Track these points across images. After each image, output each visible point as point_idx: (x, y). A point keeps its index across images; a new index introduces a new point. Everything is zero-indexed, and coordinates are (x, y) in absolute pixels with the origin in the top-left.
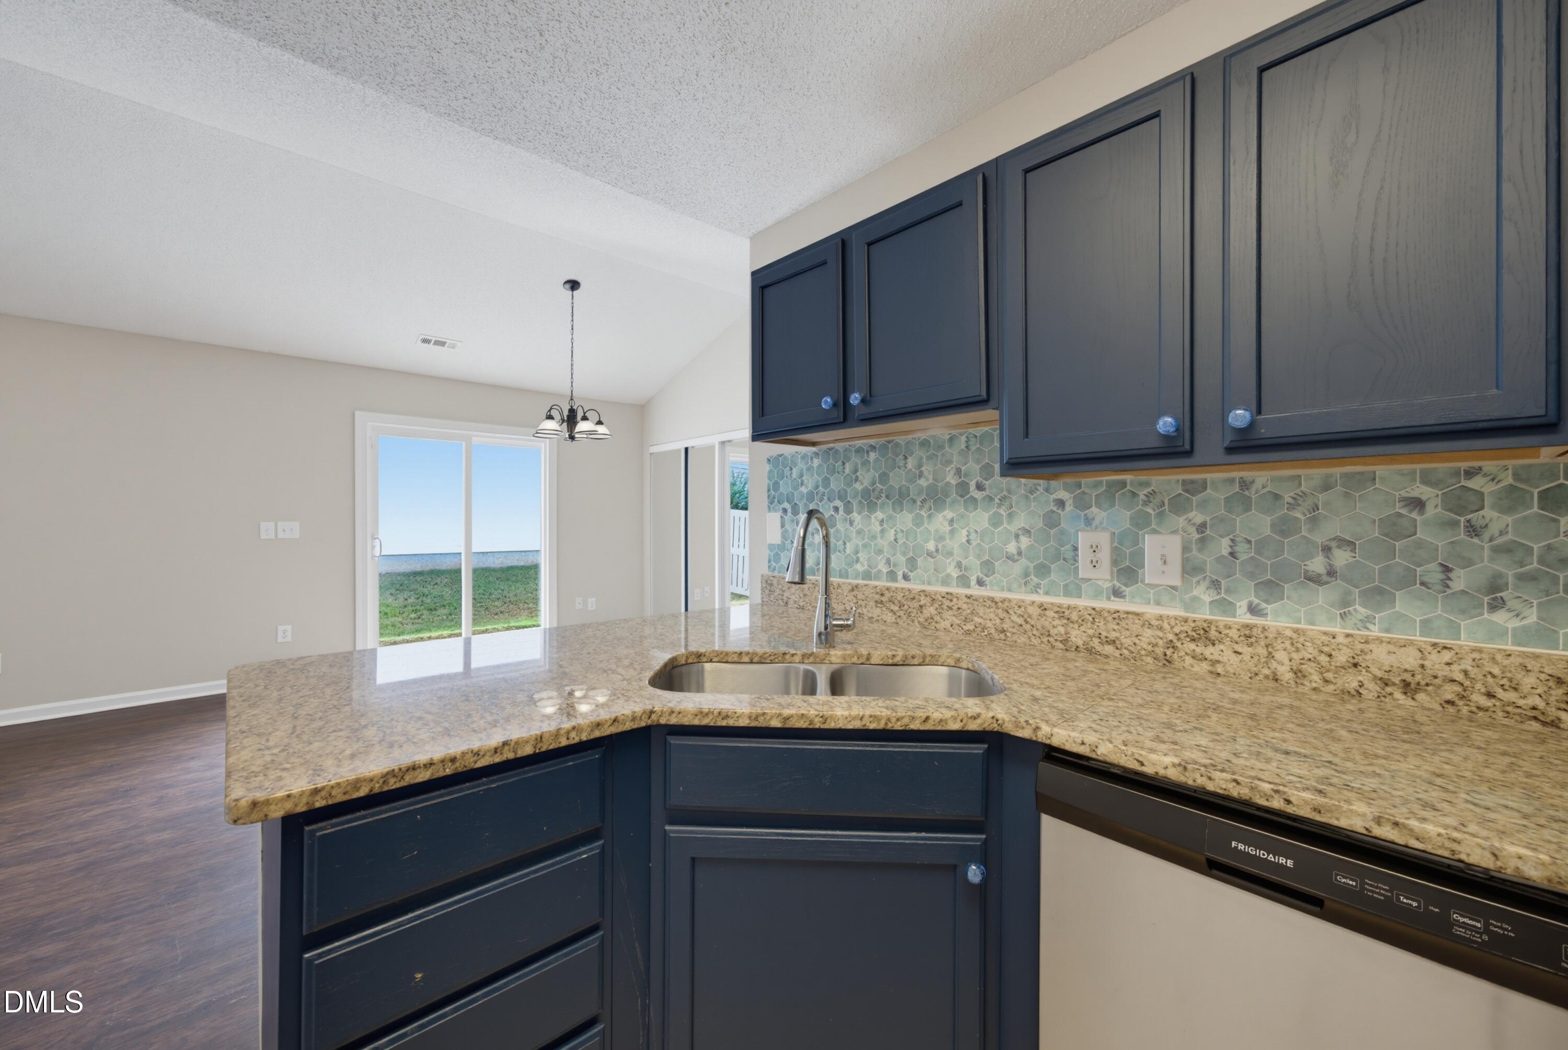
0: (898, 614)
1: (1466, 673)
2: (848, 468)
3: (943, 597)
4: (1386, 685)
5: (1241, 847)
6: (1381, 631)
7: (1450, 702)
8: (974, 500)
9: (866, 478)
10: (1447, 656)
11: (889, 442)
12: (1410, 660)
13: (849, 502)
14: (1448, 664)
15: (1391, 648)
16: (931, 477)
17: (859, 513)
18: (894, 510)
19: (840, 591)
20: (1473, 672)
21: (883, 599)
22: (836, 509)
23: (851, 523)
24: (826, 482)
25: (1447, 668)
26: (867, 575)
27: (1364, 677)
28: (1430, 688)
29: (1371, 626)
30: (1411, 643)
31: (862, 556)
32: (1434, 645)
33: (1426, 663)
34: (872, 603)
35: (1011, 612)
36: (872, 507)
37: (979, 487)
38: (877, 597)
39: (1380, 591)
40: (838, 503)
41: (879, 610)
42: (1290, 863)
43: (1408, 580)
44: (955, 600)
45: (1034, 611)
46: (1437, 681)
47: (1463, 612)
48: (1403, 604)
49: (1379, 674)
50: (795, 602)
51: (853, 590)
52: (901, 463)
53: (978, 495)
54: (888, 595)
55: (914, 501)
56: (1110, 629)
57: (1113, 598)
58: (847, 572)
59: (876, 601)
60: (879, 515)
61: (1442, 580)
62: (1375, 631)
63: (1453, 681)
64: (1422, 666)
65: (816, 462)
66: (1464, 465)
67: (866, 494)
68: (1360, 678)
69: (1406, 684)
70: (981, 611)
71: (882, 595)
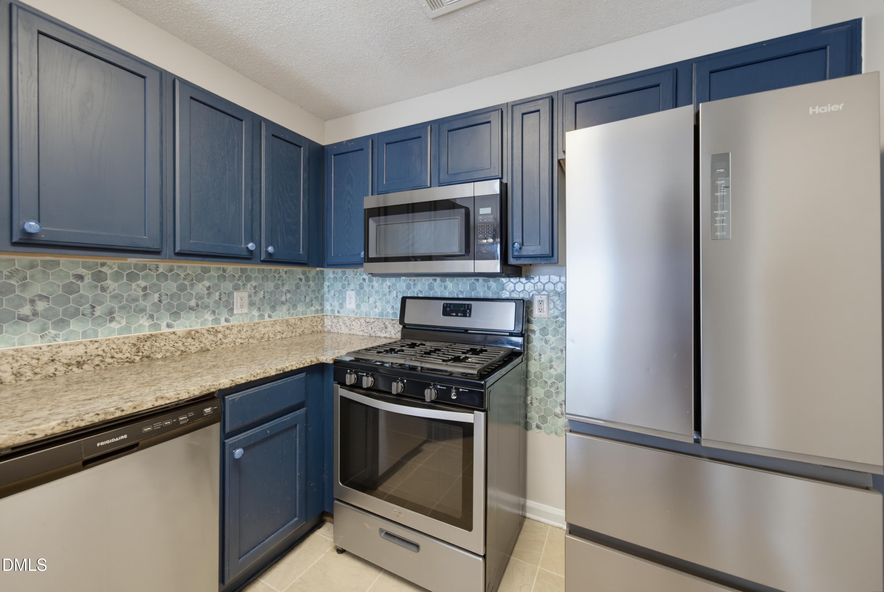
1: (103, 350)
4: (69, 366)
5: (102, 443)
6: (63, 340)
7: (98, 365)
10: (96, 345)
12: (80, 350)
14: (97, 348)
15: (72, 347)
20: (107, 349)
25: (96, 350)
27: (58, 365)
28: (89, 362)
29: (57, 339)
30: (81, 343)
32: (91, 341)
33: (88, 351)
39: (62, 321)
42: (125, 436)
43: (75, 314)
46: (92, 357)
47: (99, 325)
48: (75, 325)
49: (65, 361)
61: (91, 312)
62: (60, 341)
63: (98, 355)
64: (86, 352)
66: (100, 261)
68: (56, 366)
69: (78, 362)
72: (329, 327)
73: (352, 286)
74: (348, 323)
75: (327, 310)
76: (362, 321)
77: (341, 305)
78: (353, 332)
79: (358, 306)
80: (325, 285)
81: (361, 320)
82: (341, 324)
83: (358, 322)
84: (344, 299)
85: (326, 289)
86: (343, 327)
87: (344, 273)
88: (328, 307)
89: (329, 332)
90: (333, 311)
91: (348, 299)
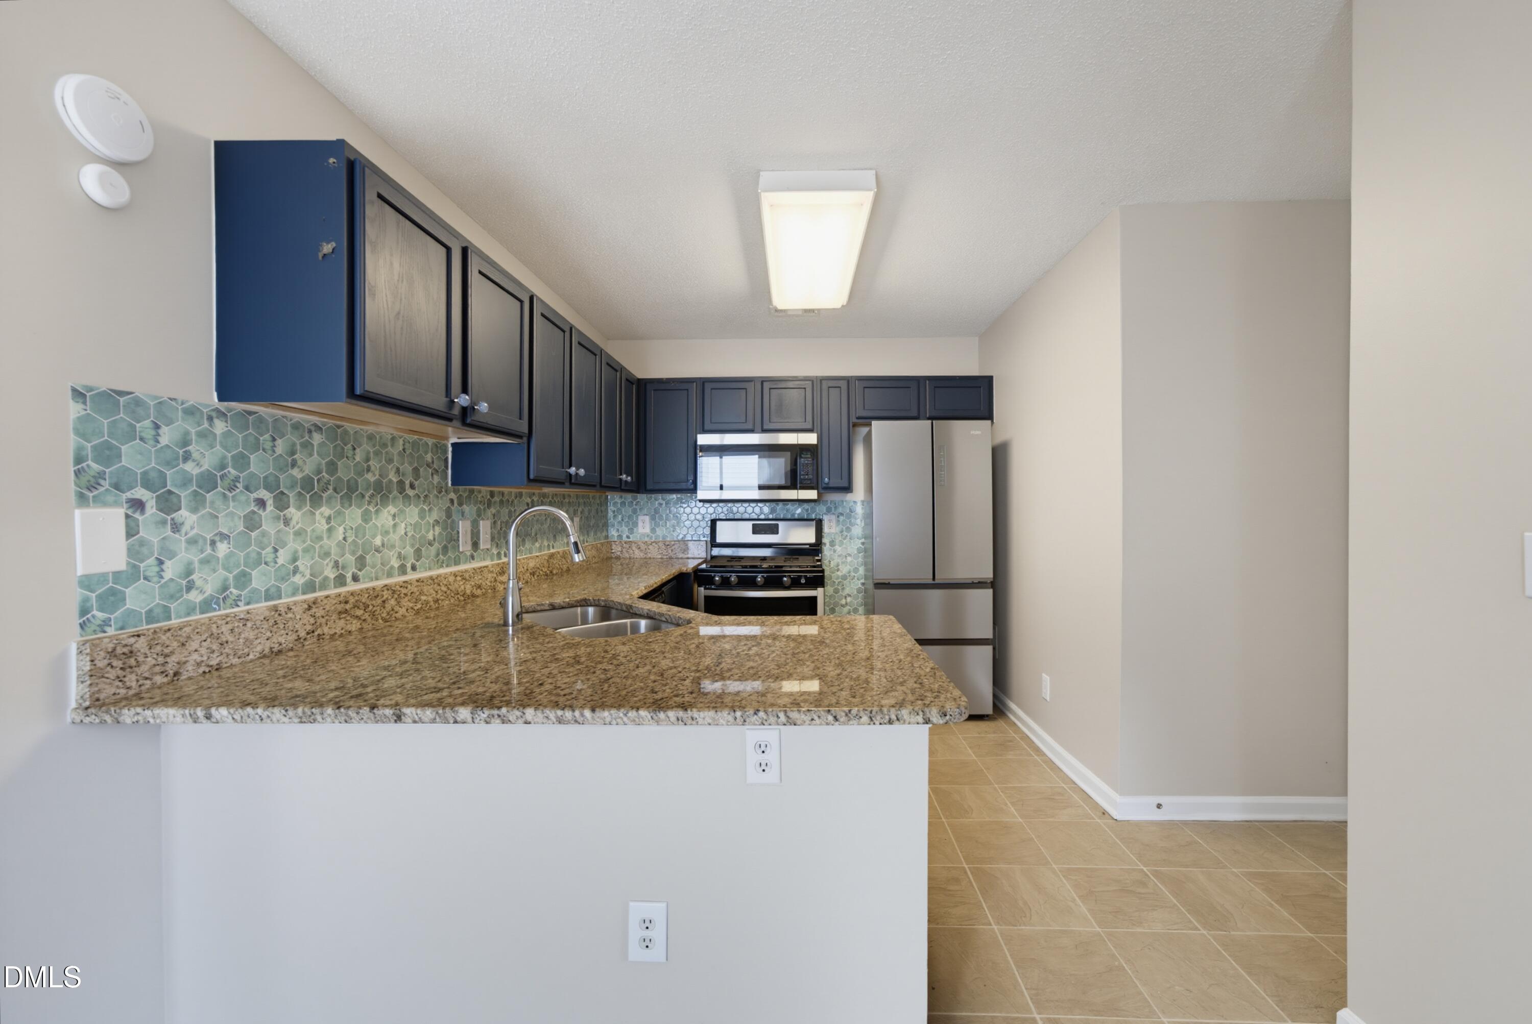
0: (363, 618)
2: (281, 447)
3: (401, 587)
8: (407, 497)
9: (308, 465)
11: (339, 427)
13: (282, 493)
16: (377, 473)
17: (299, 508)
18: (342, 506)
19: (290, 615)
21: (348, 607)
22: (261, 503)
23: (287, 522)
24: (241, 461)
26: (310, 587)
31: (303, 564)
34: (334, 617)
35: (441, 584)
36: (316, 501)
37: (412, 486)
38: (340, 607)
40: (263, 494)
41: (343, 621)
44: (409, 586)
45: (451, 579)
50: (199, 664)
51: (310, 608)
52: (350, 454)
53: (411, 493)
54: (352, 600)
55: (363, 496)
56: (477, 579)
57: (472, 561)
58: (279, 590)
59: (340, 613)
60: (325, 510)
65: (220, 427)
67: (307, 483)
70: (425, 589)
71: (346, 602)
72: (619, 553)
73: (645, 511)
74: (643, 547)
75: (613, 535)
76: (661, 544)
77: (631, 531)
78: (649, 555)
79: (653, 530)
80: (609, 510)
81: (659, 544)
82: (634, 548)
83: (656, 546)
84: (636, 524)
85: (610, 514)
86: (637, 552)
87: (635, 499)
88: (613, 533)
89: (618, 558)
90: (620, 536)
91: (640, 524)
